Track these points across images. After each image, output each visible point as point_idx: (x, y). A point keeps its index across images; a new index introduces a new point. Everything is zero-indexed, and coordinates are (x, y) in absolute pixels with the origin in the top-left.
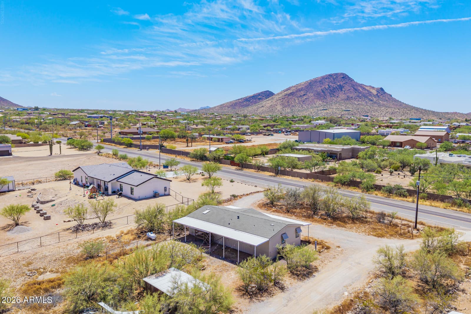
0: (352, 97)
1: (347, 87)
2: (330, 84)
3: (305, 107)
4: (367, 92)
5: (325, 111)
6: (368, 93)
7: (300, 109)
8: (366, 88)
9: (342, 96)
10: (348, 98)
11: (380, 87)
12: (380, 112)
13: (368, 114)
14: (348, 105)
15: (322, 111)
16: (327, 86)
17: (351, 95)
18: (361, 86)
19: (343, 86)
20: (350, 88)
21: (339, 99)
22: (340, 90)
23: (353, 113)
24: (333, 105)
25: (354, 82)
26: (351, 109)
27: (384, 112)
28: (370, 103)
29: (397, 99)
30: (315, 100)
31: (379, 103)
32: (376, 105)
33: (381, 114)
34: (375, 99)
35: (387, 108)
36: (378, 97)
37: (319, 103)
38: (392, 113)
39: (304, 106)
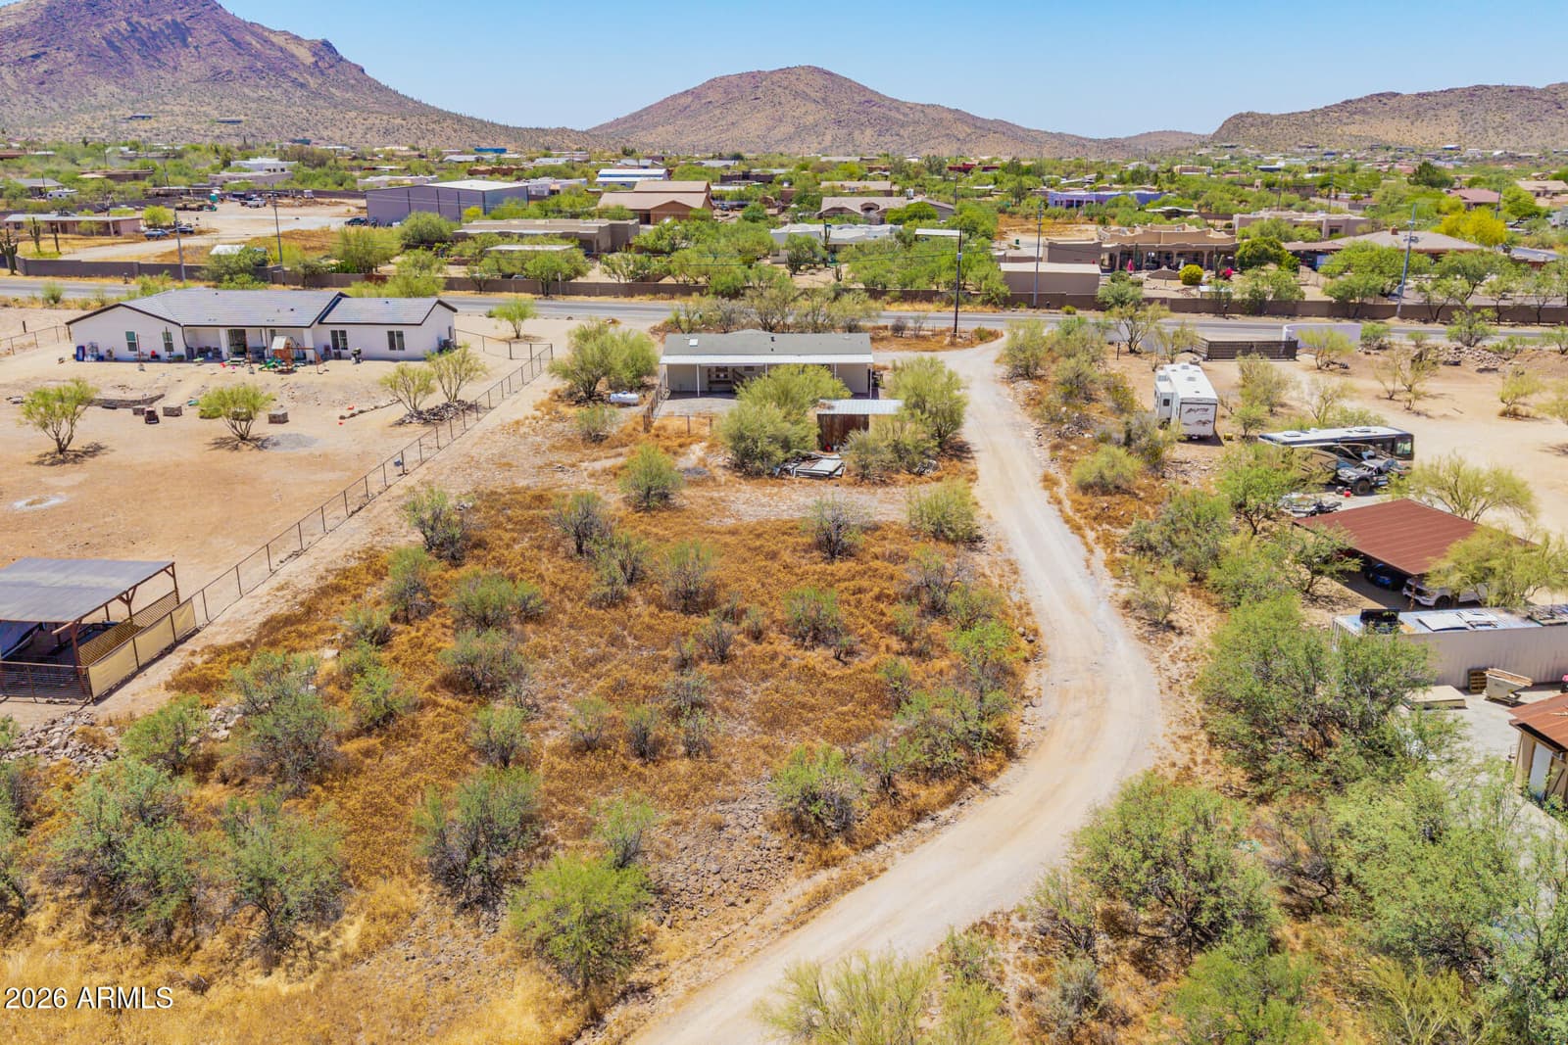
0: (229, 72)
1: (203, 33)
2: (135, 18)
3: (55, 105)
4: (279, 54)
5: (146, 125)
6: (285, 60)
7: (32, 112)
8: (274, 39)
9: (192, 67)
10: (217, 76)
11: (320, 39)
12: (343, 126)
13: (309, 135)
14: (225, 102)
15: (134, 124)
16: (124, 24)
17: (226, 65)
18: (252, 28)
19: (188, 29)
20: (213, 37)
21: (183, 79)
22: (178, 43)
23: (254, 131)
24: (169, 98)
25: (226, 13)
26: (242, 117)
27: (359, 126)
28: (298, 94)
29: (384, 83)
30: (88, 79)
31: (332, 96)
32: (321, 102)
33: (351, 133)
34: (313, 83)
35: (365, 115)
36: (322, 73)
37: (105, 90)
38: (387, 132)
39: (46, 100)
